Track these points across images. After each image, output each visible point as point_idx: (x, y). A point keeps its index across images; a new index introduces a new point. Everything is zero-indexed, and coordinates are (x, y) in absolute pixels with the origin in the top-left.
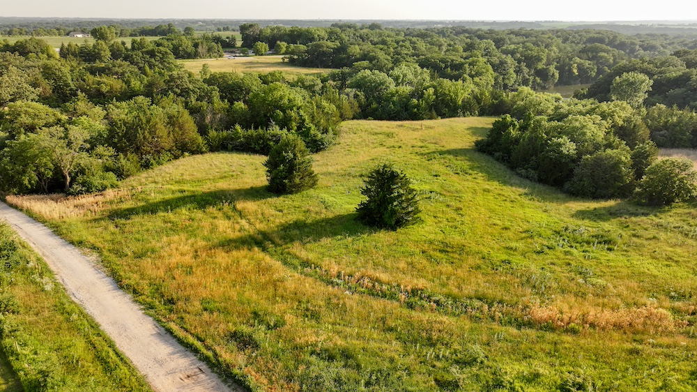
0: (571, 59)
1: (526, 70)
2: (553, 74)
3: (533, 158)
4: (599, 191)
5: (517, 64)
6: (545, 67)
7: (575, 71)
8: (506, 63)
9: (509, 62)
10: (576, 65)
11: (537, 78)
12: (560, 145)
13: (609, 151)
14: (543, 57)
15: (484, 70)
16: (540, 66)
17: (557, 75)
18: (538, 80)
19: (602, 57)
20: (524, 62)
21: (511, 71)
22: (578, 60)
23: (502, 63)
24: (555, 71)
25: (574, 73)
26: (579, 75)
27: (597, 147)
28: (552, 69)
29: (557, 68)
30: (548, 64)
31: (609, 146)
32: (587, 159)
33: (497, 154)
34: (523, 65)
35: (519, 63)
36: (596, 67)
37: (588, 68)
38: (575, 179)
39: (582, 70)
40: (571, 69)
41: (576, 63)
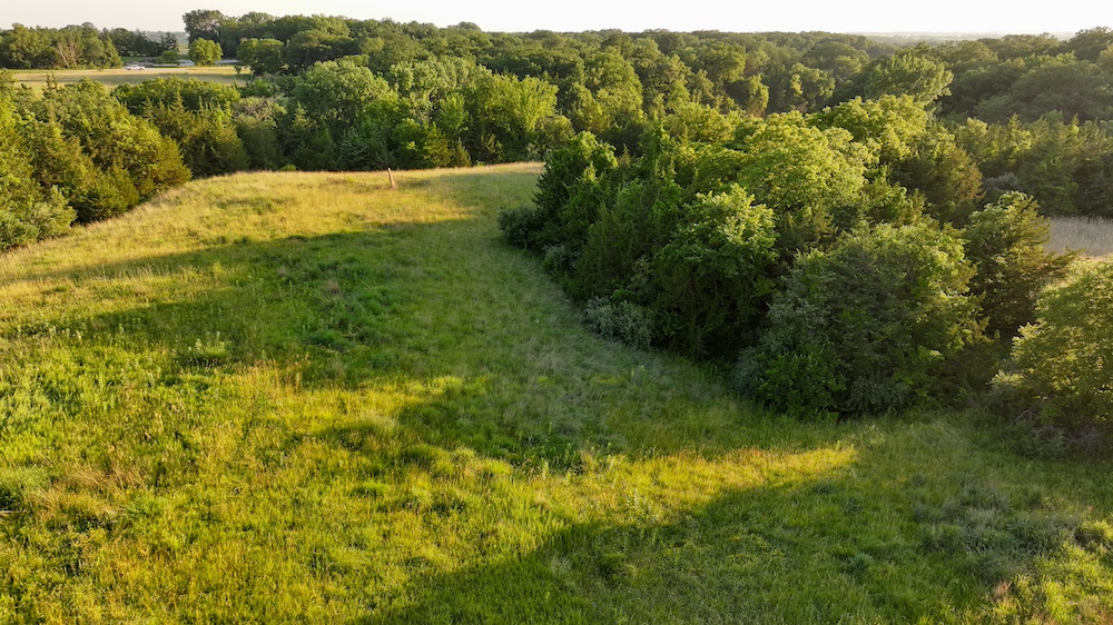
0: (789, 67)
1: (708, 84)
2: (758, 92)
3: (642, 262)
4: (859, 383)
5: (690, 73)
6: (742, 78)
7: (797, 87)
8: (669, 68)
9: (675, 67)
10: (798, 76)
11: (729, 99)
12: (720, 213)
13: (886, 231)
14: (737, 60)
15: (620, 77)
16: (735, 75)
17: (765, 93)
18: (731, 102)
19: (841, 63)
20: (704, 68)
21: (680, 83)
22: (801, 67)
23: (661, 70)
24: (762, 86)
25: (794, 91)
26: (804, 96)
27: (844, 216)
28: (756, 81)
29: (763, 82)
30: (749, 72)
31: (883, 214)
32: (814, 266)
33: (551, 251)
34: (702, 74)
35: (695, 70)
36: (833, 81)
37: (819, 82)
38: (771, 339)
39: (809, 85)
40: (790, 84)
41: (798, 73)
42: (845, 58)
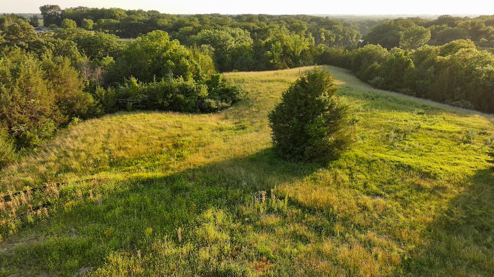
7: (323, 37)
10: (323, 33)
19: (336, 28)
24: (312, 37)
25: (322, 39)
28: (311, 35)
36: (334, 35)
39: (327, 37)
40: (320, 37)
41: (323, 32)
42: (336, 26)
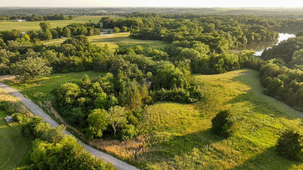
6: (242, 37)
14: (241, 33)
18: (240, 43)
20: (234, 35)
24: (246, 38)
26: (255, 40)
36: (261, 36)
37: (258, 36)
39: (255, 37)
40: (251, 38)
41: (253, 35)
42: (262, 30)
